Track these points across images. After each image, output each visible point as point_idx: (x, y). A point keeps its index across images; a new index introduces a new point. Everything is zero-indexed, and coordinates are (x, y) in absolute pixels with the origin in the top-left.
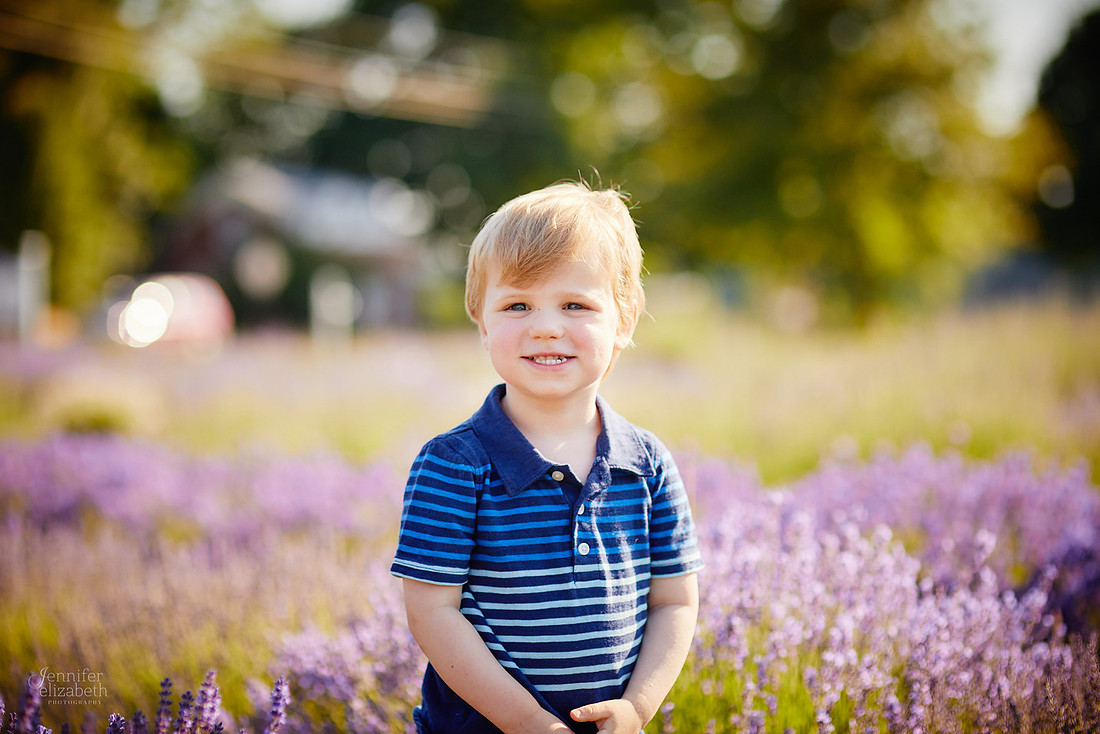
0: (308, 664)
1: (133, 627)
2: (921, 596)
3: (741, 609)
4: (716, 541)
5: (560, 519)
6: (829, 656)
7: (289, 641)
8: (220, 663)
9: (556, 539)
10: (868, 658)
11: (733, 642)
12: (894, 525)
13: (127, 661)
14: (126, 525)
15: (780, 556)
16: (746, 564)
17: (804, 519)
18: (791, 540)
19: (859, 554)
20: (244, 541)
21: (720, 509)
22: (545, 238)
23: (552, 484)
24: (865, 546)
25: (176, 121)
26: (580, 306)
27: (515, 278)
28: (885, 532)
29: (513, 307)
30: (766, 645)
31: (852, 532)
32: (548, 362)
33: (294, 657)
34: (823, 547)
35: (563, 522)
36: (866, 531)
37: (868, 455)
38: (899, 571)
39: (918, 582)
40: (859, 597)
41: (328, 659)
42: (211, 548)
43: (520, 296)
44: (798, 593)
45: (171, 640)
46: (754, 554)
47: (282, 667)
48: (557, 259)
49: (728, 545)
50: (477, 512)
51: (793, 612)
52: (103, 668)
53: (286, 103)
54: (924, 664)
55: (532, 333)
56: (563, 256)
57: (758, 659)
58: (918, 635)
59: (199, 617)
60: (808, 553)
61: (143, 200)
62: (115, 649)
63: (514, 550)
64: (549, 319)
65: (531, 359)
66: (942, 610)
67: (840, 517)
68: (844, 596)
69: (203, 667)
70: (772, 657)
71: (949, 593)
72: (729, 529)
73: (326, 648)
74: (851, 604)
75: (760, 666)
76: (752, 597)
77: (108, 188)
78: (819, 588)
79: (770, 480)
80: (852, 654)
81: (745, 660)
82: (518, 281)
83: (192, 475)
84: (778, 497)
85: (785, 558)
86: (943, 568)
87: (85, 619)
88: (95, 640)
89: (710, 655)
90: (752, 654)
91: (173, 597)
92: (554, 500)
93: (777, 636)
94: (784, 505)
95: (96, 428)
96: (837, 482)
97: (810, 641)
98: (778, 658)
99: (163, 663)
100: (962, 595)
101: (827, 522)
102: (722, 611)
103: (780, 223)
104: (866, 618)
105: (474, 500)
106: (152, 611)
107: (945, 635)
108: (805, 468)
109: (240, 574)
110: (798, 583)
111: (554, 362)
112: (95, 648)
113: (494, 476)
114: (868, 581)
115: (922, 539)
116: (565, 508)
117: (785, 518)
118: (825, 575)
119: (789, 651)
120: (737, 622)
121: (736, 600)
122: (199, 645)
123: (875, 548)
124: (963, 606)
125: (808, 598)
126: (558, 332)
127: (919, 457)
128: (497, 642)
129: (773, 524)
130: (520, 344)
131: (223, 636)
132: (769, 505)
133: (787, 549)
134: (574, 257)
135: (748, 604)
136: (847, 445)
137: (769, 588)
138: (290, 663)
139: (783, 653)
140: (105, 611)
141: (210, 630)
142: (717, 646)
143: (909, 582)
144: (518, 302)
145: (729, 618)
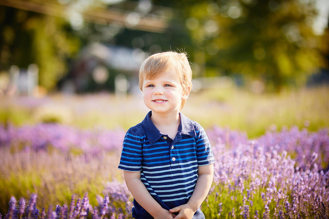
0: (115, 191)
1: (63, 180)
2: (296, 171)
3: (242, 175)
4: (235, 155)
5: (166, 151)
6: (268, 189)
7: (109, 184)
8: (89, 190)
9: (165, 157)
10: (280, 190)
11: (240, 185)
12: (288, 150)
13: (61, 190)
14: (61, 150)
15: (254, 160)
16: (244, 162)
17: (261, 149)
18: (257, 155)
19: (277, 159)
20: (96, 155)
21: (237, 146)
22: (158, 65)
23: (164, 140)
24: (279, 157)
25: (76, 31)
26: (169, 85)
27: (150, 77)
28: (285, 153)
29: (150, 86)
30: (250, 186)
31: (275, 152)
32: (159, 102)
33: (110, 189)
34: (266, 157)
35: (167, 152)
36: (279, 152)
37: (280, 130)
38: (289, 164)
39: (295, 167)
40: (277, 172)
41: (120, 189)
42: (85, 157)
43: (151, 82)
44: (259, 170)
45: (74, 184)
46: (246, 159)
47: (107, 191)
48: (161, 71)
49: (238, 156)
50: (142, 150)
51: (258, 176)
52: (54, 192)
53: (108, 26)
54: (296, 192)
55: (154, 93)
56: (163, 70)
57: (247, 190)
58: (295, 183)
59: (83, 177)
60: (262, 159)
61: (66, 55)
62: (57, 186)
63: (153, 161)
64: (159, 89)
65: (154, 101)
66: (302, 176)
67: (272, 148)
68: (273, 171)
69: (83, 192)
70: (251, 189)
71: (304, 171)
72: (239, 151)
73: (120, 186)
74: (275, 174)
75: (248, 192)
76: (245, 172)
77: (55, 51)
78: (265, 169)
79: (250, 137)
80: (275, 188)
81: (243, 190)
82: (150, 78)
83: (80, 135)
84: (253, 142)
85: (255, 160)
86: (302, 163)
87: (49, 178)
88: (52, 184)
89: (233, 189)
90: (246, 188)
91: (75, 171)
92: (164, 145)
93: (253, 183)
94: (255, 144)
95: (52, 122)
96: (271, 138)
97: (263, 185)
98: (253, 190)
99: (71, 190)
100: (308, 171)
101: (268, 149)
102: (236, 176)
103: (253, 61)
104: (279, 178)
105: (141, 146)
106: (69, 175)
107: (303, 183)
108: (261, 134)
109: (94, 164)
110: (259, 168)
111: (161, 102)
112: (52, 186)
113: (146, 139)
114: (280, 167)
115: (296, 155)
116: (168, 147)
117: (255, 148)
118: (267, 165)
119: (256, 188)
120: (241, 179)
121: (241, 172)
122: (82, 185)
123: (282, 157)
124: (308, 175)
125: (262, 172)
126: (162, 93)
127: (295, 130)
128: (151, 187)
129: (251, 150)
130: (151, 97)
131: (90, 182)
132: (251, 144)
133: (256, 158)
134: (167, 71)
135: (244, 173)
136: (274, 127)
137: (250, 169)
138: (109, 190)
139: (255, 188)
140: (55, 175)
141: (86, 181)
142: (235, 186)
143: (292, 167)
144: (151, 84)
145: (239, 178)
